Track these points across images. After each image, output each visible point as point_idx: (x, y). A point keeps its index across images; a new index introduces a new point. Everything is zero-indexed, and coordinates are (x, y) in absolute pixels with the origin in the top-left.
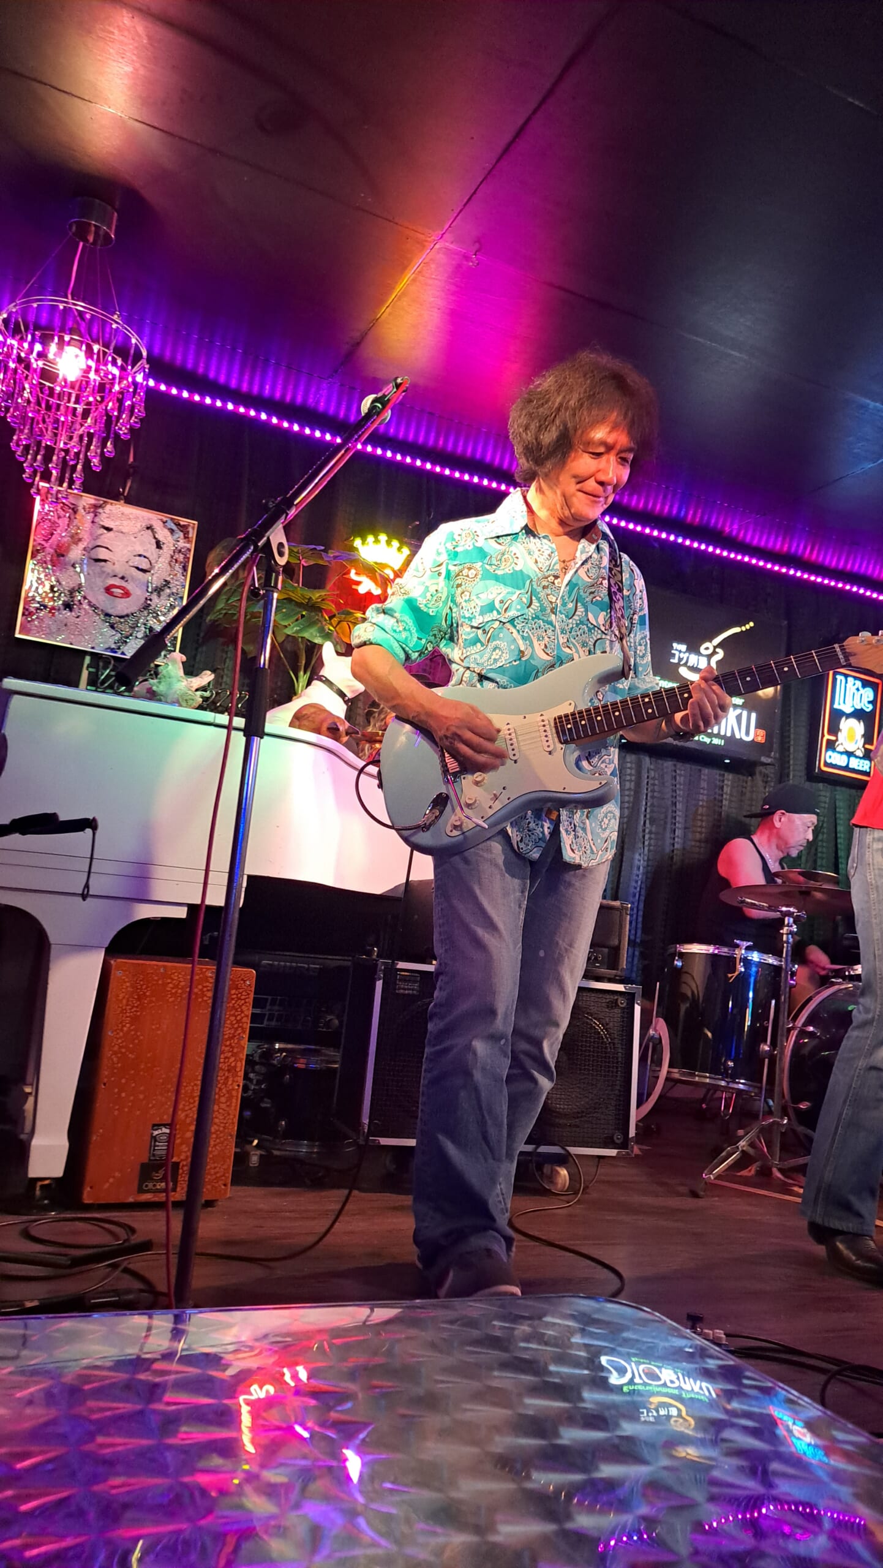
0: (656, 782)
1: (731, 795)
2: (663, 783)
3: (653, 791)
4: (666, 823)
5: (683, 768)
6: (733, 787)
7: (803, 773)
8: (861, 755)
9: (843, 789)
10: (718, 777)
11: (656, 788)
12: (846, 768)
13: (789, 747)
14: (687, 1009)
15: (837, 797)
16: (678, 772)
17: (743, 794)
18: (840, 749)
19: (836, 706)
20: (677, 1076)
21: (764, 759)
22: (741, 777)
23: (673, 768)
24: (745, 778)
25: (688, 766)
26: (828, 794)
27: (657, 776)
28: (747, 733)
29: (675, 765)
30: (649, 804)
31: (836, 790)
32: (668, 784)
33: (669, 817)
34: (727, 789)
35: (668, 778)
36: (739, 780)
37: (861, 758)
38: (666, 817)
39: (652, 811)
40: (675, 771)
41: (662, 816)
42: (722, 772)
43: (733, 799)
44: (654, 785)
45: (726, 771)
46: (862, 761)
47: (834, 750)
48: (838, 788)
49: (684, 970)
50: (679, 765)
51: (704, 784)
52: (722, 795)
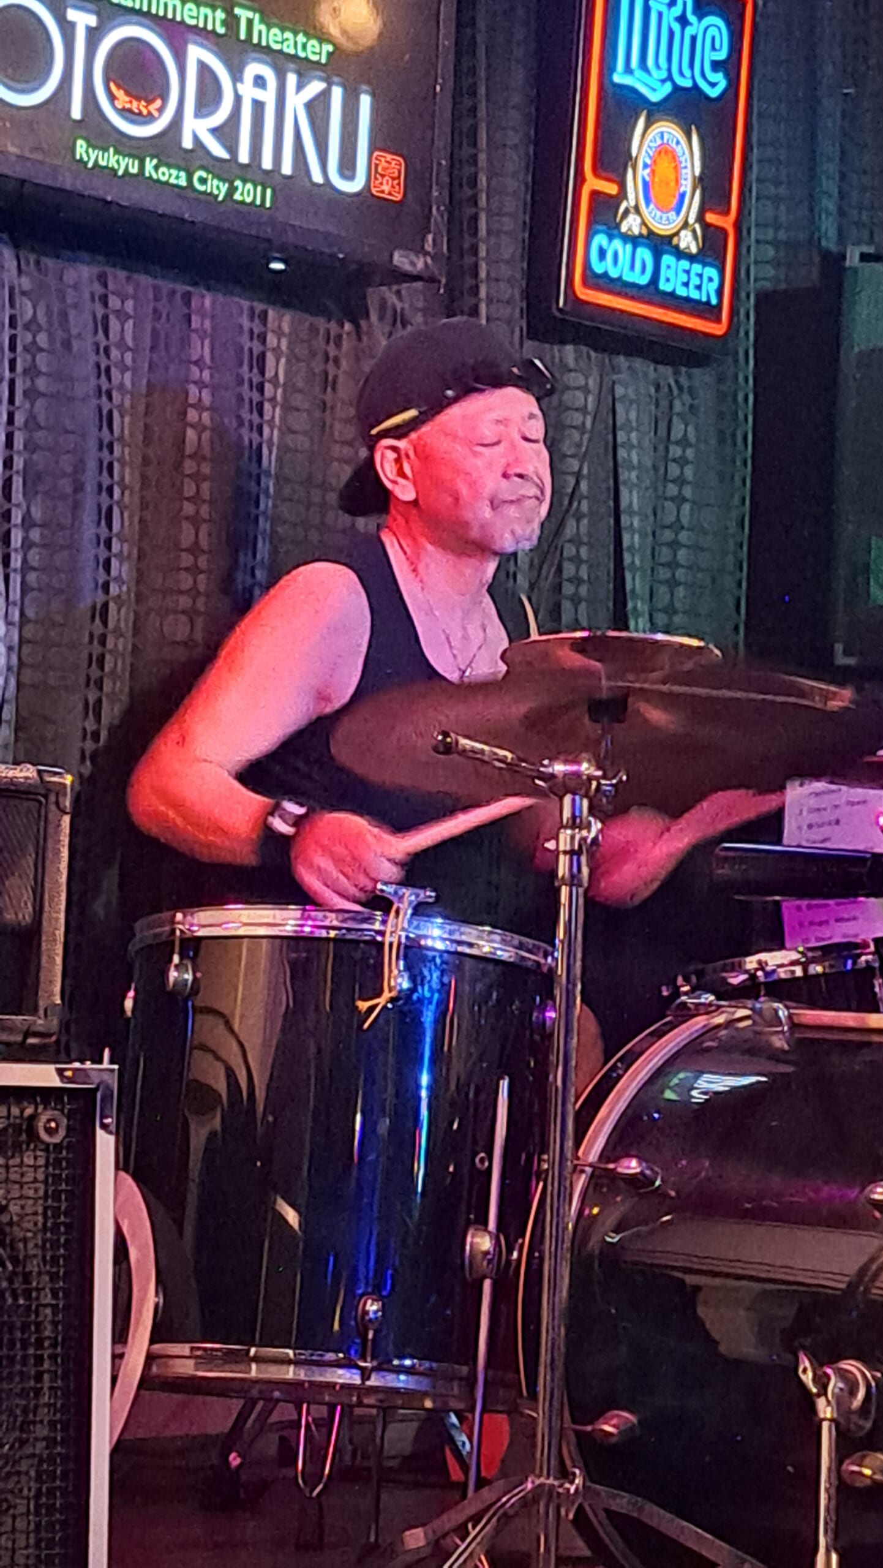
0: (42, 339)
1: (290, 387)
2: (67, 345)
3: (32, 371)
4: (79, 488)
5: (130, 290)
6: (293, 358)
7: (515, 311)
8: (694, 250)
9: (638, 363)
10: (246, 323)
11: (42, 360)
12: (651, 292)
13: (475, 218)
14: (213, 1134)
15: (619, 391)
16: (114, 302)
17: (328, 383)
18: (631, 224)
19: (619, 78)
20: (186, 1368)
21: (400, 259)
22: (321, 323)
23: (98, 289)
24: (333, 326)
25: (144, 280)
26: (592, 383)
27: (42, 319)
28: (347, 167)
29: (103, 279)
30: (19, 419)
31: (615, 369)
32: (83, 345)
33: (92, 465)
34: (277, 367)
35: (80, 322)
36: (313, 330)
37: (692, 258)
38: (79, 467)
39: (30, 446)
40: (105, 302)
41: (66, 463)
42: (259, 307)
43: (298, 400)
44: (33, 349)
45: (273, 303)
46: (697, 268)
47: (613, 230)
48: (621, 359)
49: (200, 1001)
50: (117, 276)
51: (202, 349)
52: (261, 389)
